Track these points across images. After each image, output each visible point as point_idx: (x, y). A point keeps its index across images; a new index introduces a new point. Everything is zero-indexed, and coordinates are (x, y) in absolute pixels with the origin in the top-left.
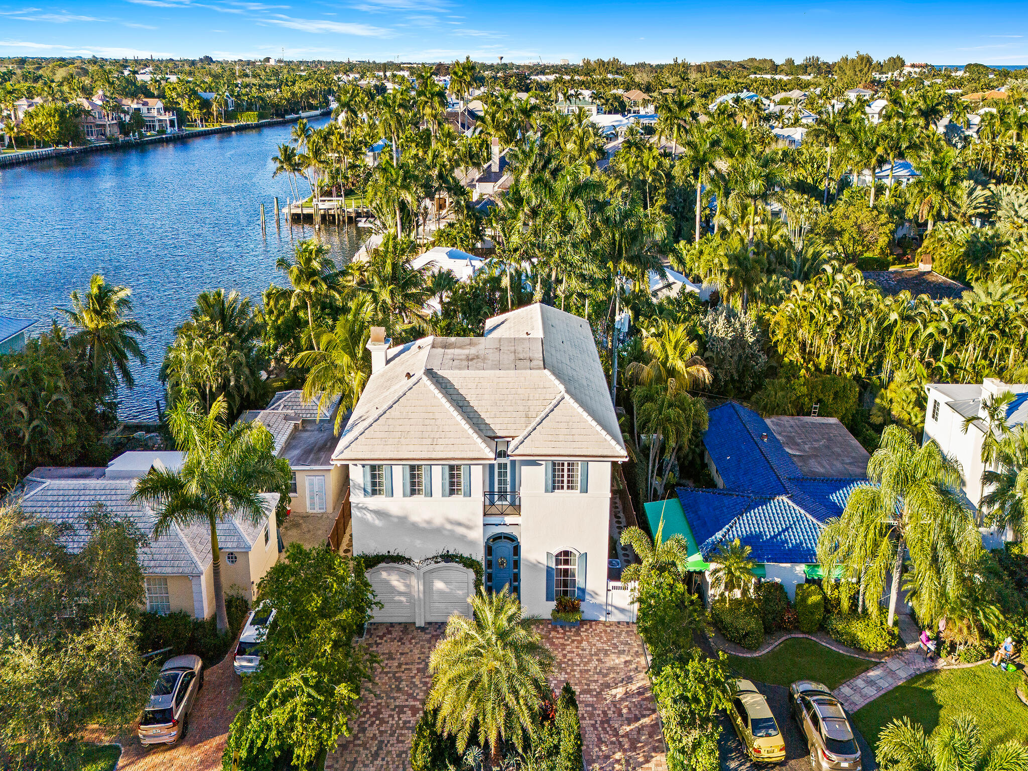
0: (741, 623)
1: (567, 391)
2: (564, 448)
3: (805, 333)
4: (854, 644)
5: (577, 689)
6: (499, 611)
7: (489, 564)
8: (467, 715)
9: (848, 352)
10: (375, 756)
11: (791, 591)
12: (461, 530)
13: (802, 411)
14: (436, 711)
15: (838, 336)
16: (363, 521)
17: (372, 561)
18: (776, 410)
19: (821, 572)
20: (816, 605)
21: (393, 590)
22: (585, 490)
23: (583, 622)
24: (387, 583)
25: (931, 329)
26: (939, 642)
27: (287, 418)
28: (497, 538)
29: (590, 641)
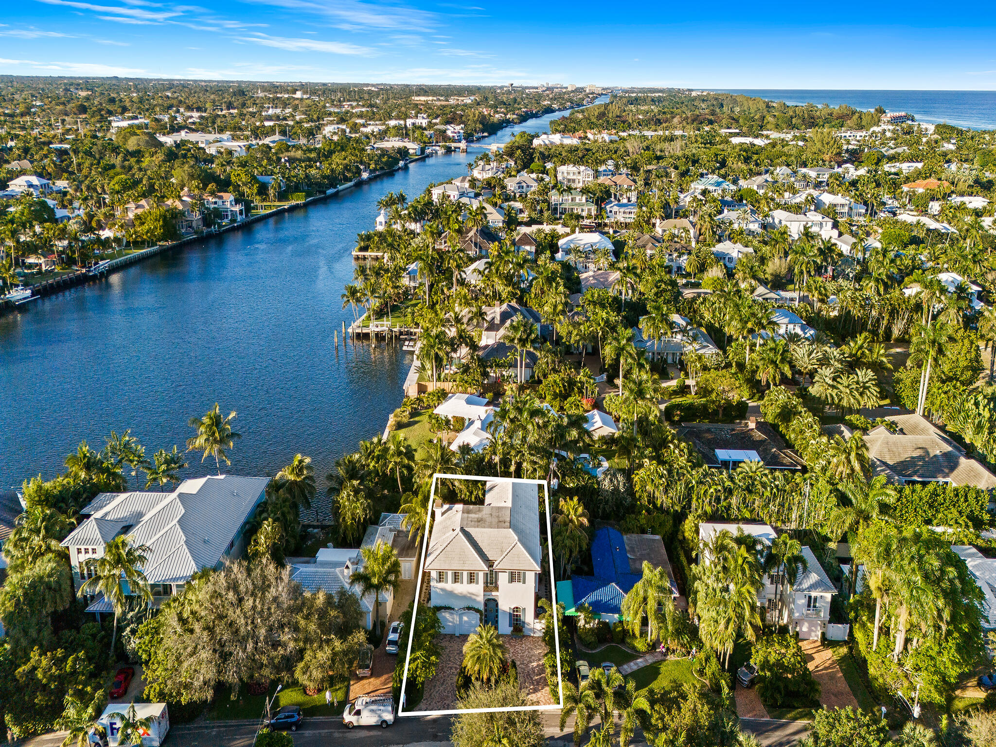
0: (587, 639)
1: (520, 540)
2: (516, 566)
3: (650, 488)
4: (634, 648)
5: (518, 663)
6: (488, 632)
7: (486, 610)
8: (477, 668)
9: (672, 498)
10: (443, 684)
11: (612, 625)
12: (474, 597)
13: (643, 531)
14: (465, 668)
15: (667, 490)
16: (436, 592)
17: (438, 609)
18: (629, 531)
19: (624, 618)
20: (620, 631)
21: (447, 620)
22: (524, 582)
23: (524, 636)
24: (445, 617)
25: (712, 490)
26: (668, 649)
27: (391, 530)
28: (489, 600)
29: (526, 644)
